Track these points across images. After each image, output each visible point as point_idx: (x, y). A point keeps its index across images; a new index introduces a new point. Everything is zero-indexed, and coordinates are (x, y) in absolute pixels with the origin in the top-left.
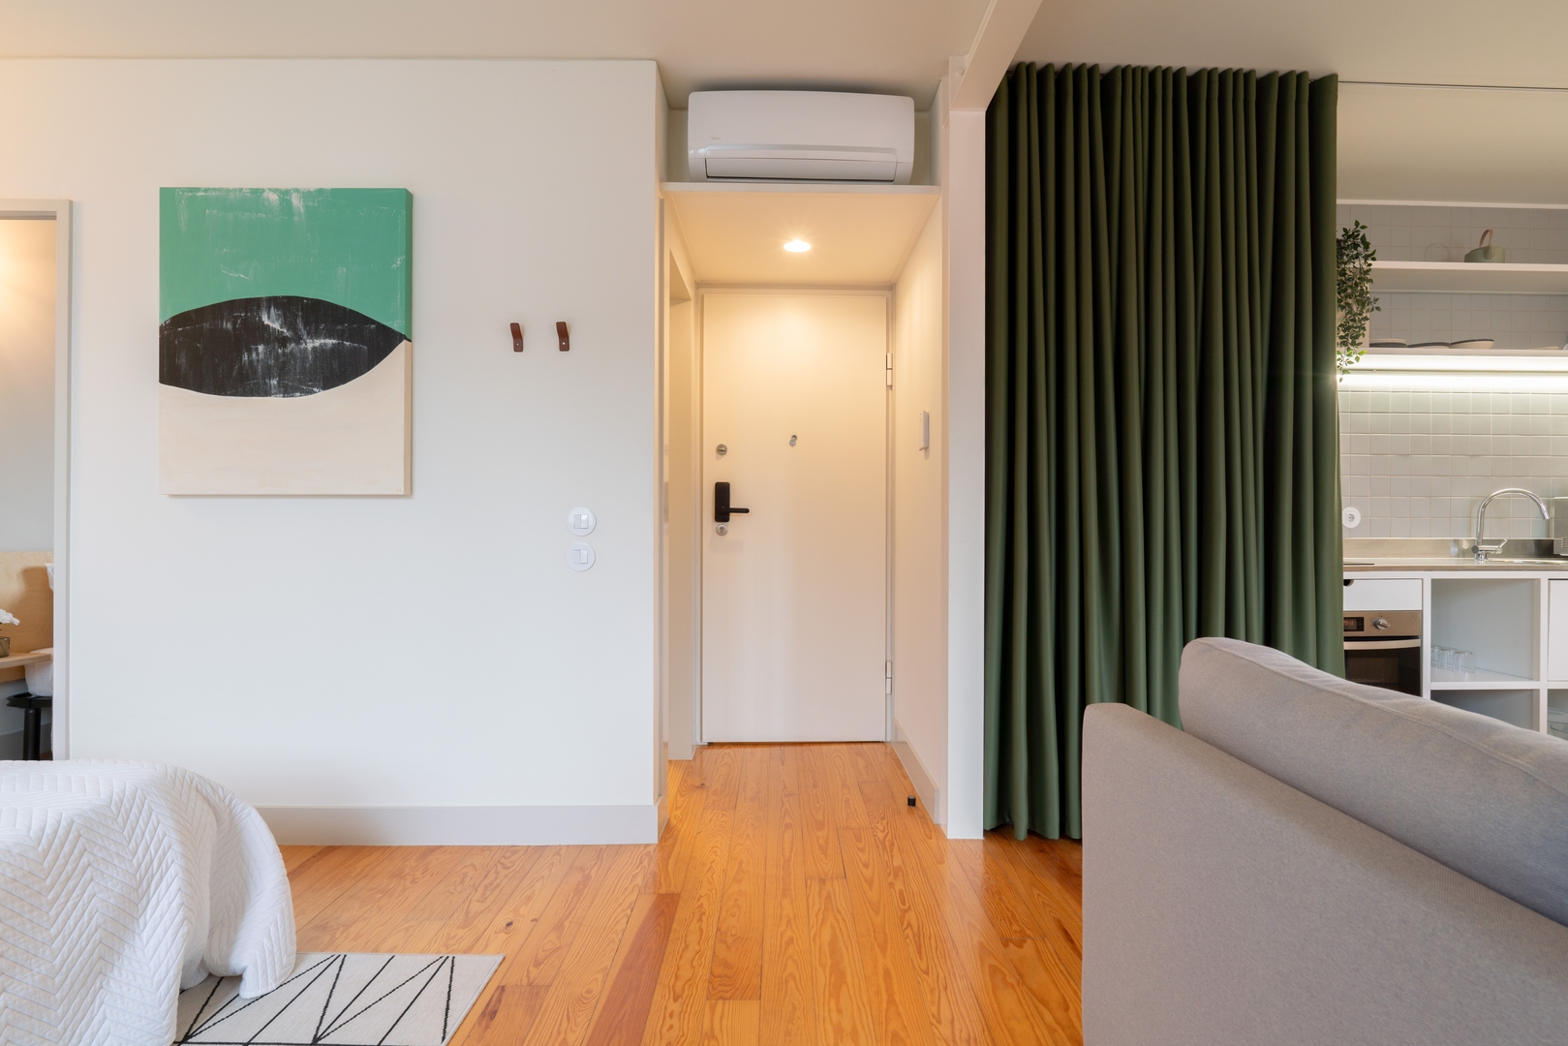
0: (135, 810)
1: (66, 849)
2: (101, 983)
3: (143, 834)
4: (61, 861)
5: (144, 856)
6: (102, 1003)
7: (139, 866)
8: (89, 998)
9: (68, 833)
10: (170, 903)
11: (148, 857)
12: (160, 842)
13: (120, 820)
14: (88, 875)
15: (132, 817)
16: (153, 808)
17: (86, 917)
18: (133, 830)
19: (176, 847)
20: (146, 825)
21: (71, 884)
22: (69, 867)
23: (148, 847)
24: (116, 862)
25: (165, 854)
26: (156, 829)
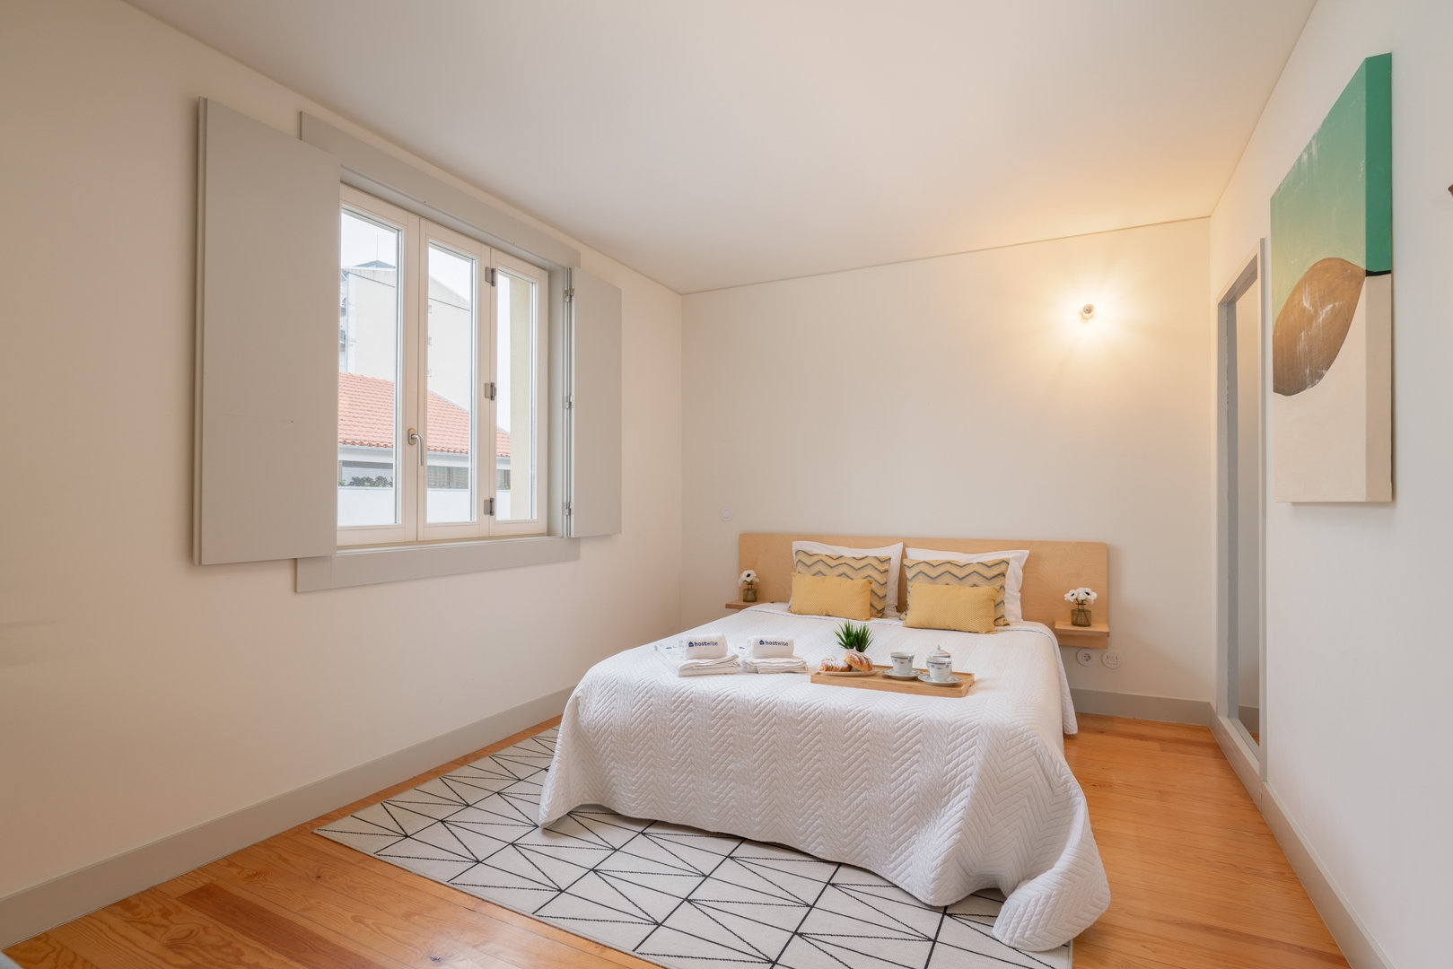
0: (964, 737)
1: (910, 734)
2: (916, 830)
3: (960, 755)
4: (904, 739)
5: (952, 769)
6: (914, 843)
7: (947, 773)
8: (908, 834)
9: (915, 726)
10: (957, 812)
11: (954, 772)
12: (967, 767)
13: (950, 737)
14: (916, 757)
15: (959, 740)
16: (978, 742)
17: (909, 781)
18: (955, 749)
19: (974, 776)
20: (965, 751)
21: (906, 756)
22: (907, 745)
23: (957, 765)
24: (935, 760)
25: (966, 777)
26: (969, 757)
